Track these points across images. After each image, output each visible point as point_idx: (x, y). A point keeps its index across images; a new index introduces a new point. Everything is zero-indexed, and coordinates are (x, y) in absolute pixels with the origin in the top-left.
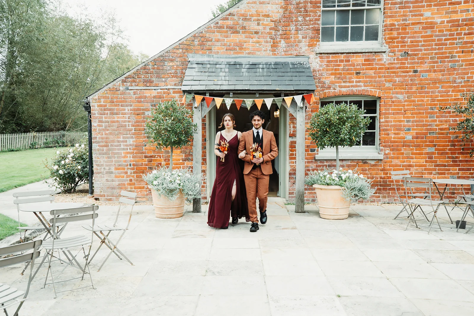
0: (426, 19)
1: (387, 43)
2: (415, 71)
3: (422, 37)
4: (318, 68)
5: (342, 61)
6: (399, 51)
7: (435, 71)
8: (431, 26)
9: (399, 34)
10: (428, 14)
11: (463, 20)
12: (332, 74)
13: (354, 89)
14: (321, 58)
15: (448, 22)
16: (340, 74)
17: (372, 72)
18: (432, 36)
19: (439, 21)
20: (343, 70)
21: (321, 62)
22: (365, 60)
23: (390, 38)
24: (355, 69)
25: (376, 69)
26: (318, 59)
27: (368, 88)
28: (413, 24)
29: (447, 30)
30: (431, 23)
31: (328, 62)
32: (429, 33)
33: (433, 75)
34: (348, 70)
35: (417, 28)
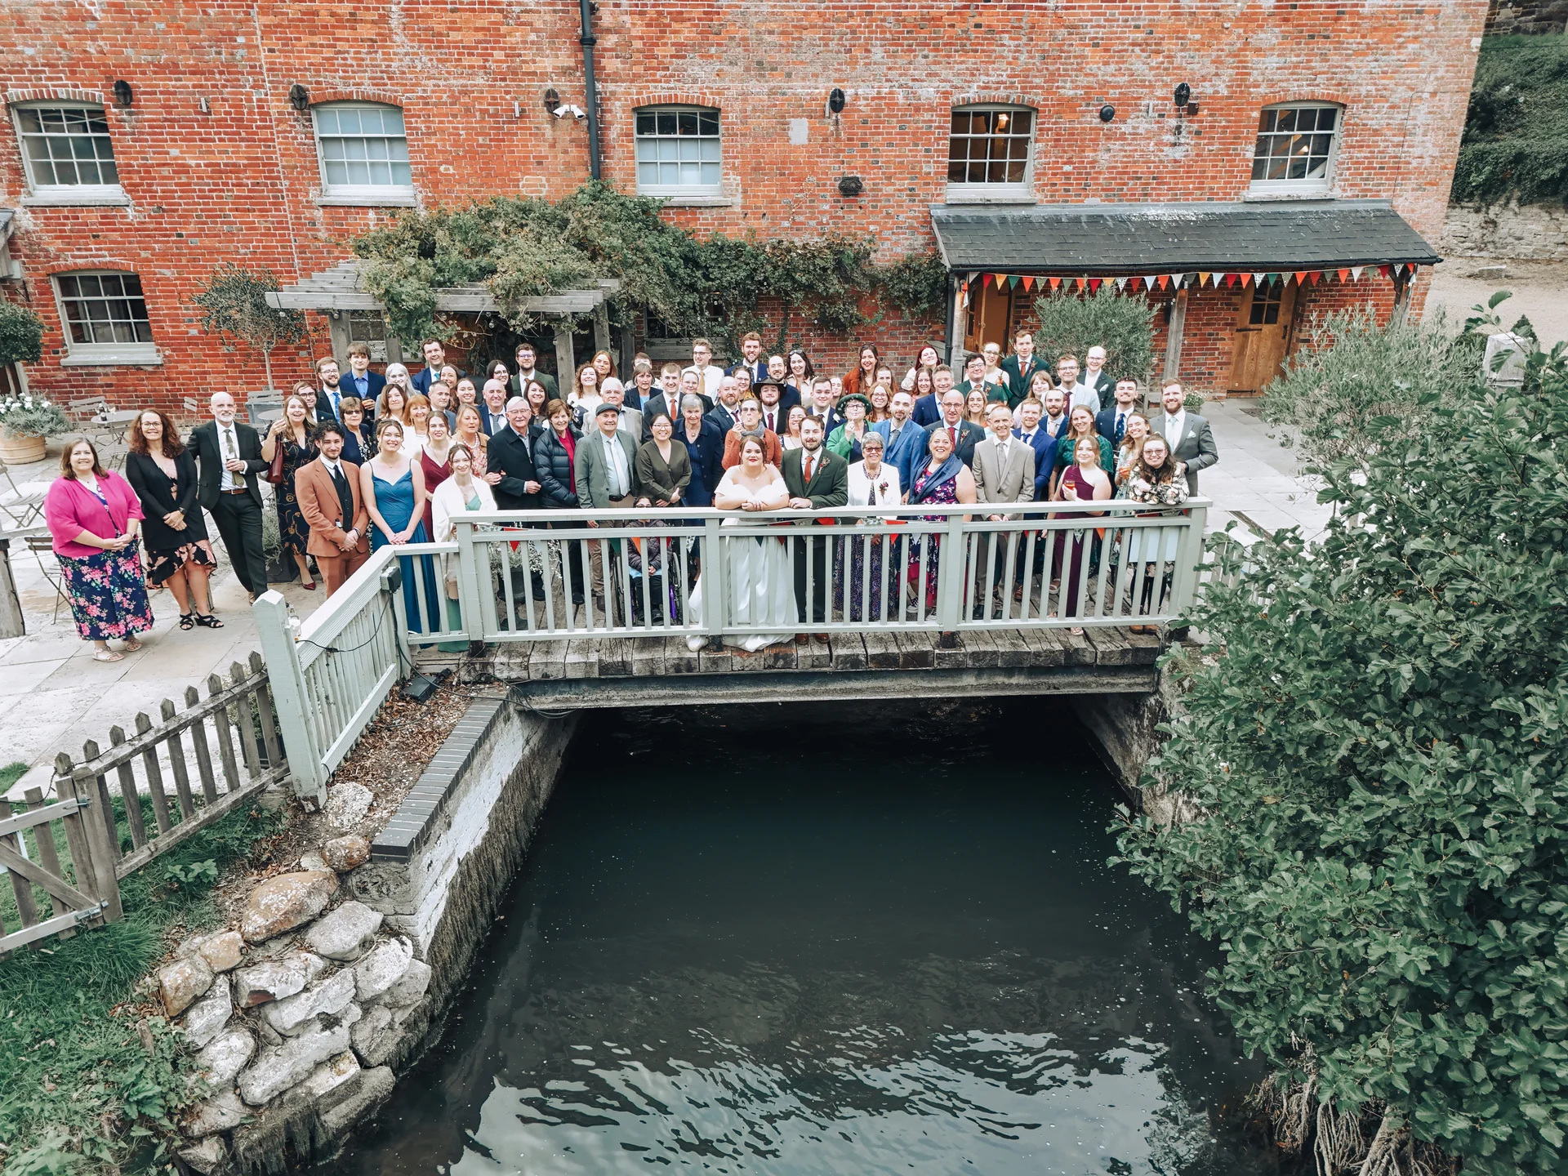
0: (176, 158)
1: (128, 192)
2: (180, 235)
3: (177, 184)
4: (31, 228)
5: (66, 218)
6: (149, 204)
7: (207, 236)
8: (183, 169)
9: (142, 178)
10: (175, 152)
11: (226, 165)
12: (57, 238)
13: (96, 260)
14: (33, 212)
15: (206, 165)
16: (69, 237)
17: (115, 236)
18: (189, 184)
19: (193, 163)
20: (71, 231)
21: (36, 218)
22: (103, 217)
23: (131, 185)
24: (91, 231)
25: (121, 230)
26: (29, 215)
27: (117, 259)
28: (158, 165)
29: (209, 178)
30: (183, 165)
31: (46, 218)
32: (184, 180)
33: (207, 242)
34: (79, 231)
35: (166, 171)
